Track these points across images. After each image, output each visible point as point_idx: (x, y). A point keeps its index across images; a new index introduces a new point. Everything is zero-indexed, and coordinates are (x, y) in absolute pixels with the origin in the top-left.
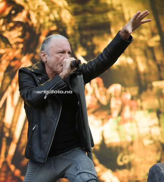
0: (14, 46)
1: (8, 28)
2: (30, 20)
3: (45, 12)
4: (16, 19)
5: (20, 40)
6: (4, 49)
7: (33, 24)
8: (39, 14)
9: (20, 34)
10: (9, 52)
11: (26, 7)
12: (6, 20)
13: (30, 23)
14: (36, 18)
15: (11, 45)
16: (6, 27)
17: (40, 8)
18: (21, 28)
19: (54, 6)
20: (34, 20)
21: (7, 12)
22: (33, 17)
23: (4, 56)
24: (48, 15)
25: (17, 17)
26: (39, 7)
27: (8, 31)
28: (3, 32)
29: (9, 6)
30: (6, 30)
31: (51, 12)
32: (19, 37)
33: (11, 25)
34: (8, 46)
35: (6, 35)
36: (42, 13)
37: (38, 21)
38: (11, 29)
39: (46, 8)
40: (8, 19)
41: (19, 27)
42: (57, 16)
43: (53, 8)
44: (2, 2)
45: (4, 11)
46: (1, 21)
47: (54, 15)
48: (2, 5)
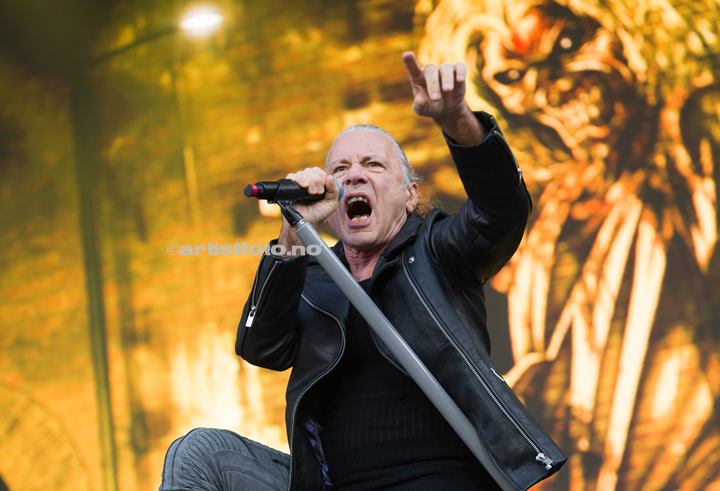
0: (580, 154)
1: (555, 97)
2: (625, 61)
3: (668, 32)
4: (578, 65)
5: (596, 132)
6: (546, 166)
7: (634, 75)
8: (650, 39)
9: (595, 112)
10: (563, 176)
11: (607, 21)
12: (545, 73)
13: (625, 72)
14: (643, 54)
15: (568, 151)
16: (548, 96)
17: (654, 17)
18: (596, 93)
19: (698, 7)
20: (637, 63)
21: (546, 46)
22: (633, 49)
23: (551, 188)
24: (682, 38)
25: (579, 57)
26: (648, 15)
27: (553, 106)
28: (540, 110)
29: (550, 26)
30: (549, 103)
31: (692, 26)
32: (593, 122)
33: (564, 84)
34: (561, 155)
35: (549, 119)
36: (661, 35)
37: (650, 62)
38: (565, 99)
39: (673, 18)
40: (553, 67)
41: (588, 91)
42: (711, 39)
43: (696, 13)
44: (526, 14)
45: (535, 42)
46: (531, 78)
47: (701, 36)
48: (527, 26)
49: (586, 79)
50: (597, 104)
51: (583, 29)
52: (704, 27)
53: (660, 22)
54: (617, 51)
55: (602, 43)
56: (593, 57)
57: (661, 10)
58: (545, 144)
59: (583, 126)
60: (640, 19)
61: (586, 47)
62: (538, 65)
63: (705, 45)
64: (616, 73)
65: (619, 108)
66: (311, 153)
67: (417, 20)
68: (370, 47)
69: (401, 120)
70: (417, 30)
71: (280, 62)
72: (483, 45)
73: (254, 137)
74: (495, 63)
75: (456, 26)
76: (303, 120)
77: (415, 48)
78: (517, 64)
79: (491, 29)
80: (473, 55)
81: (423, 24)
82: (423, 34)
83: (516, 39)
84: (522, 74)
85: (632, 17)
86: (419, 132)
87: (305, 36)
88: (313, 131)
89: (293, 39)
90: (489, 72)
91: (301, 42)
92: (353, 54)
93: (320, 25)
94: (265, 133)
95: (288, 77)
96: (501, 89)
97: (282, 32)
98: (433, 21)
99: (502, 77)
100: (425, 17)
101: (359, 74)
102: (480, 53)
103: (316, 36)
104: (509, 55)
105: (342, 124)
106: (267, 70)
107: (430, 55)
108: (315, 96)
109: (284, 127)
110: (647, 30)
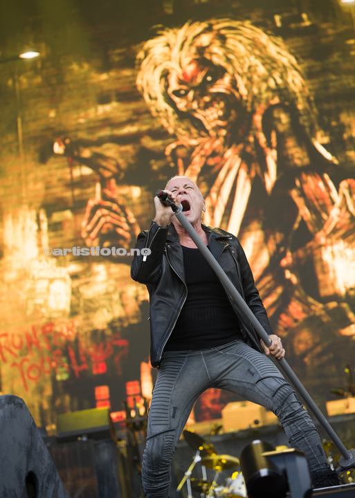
42: (280, 81)
43: (273, 68)
44: (190, 63)
45: (194, 77)
46: (191, 94)
47: (275, 80)
48: (190, 69)
49: (218, 97)
50: (222, 109)
51: (218, 72)
52: (277, 75)
53: (256, 71)
54: (234, 84)
55: (227, 80)
56: (222, 86)
57: (256, 66)
58: (196, 128)
59: (215, 119)
60: (246, 70)
61: (218, 82)
62: (195, 88)
63: (277, 84)
64: (233, 95)
65: (233, 112)
66: (80, 124)
67: (137, 62)
68: (113, 74)
69: (126, 110)
70: (137, 67)
71: (68, 78)
72: (169, 77)
73: (52, 114)
74: (174, 86)
75: (156, 67)
76: (78, 108)
77: (135, 76)
78: (184, 87)
79: (173, 69)
80: (163, 80)
81: (140, 64)
82: (139, 69)
83: (184, 74)
84: (187, 92)
85: (242, 68)
86: (134, 117)
87: (81, 67)
88: (82, 114)
89: (75, 67)
90: (170, 91)
91: (78, 69)
92: (104, 76)
93: (88, 61)
94: (57, 112)
95: (71, 86)
96: (176, 99)
97: (70, 64)
98: (145, 63)
99: (177, 93)
100: (141, 61)
101: (106, 86)
102: (167, 80)
103: (86, 66)
104: (181, 82)
105: (96, 111)
106: (61, 82)
107: (142, 79)
108: (83, 96)
109: (67, 111)
110: (249, 75)
